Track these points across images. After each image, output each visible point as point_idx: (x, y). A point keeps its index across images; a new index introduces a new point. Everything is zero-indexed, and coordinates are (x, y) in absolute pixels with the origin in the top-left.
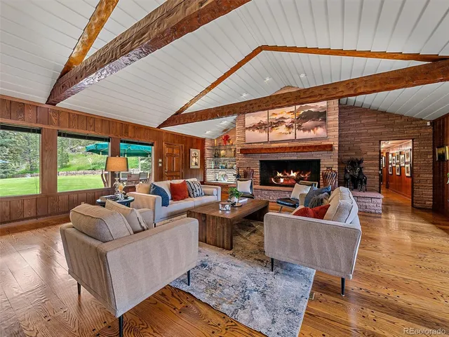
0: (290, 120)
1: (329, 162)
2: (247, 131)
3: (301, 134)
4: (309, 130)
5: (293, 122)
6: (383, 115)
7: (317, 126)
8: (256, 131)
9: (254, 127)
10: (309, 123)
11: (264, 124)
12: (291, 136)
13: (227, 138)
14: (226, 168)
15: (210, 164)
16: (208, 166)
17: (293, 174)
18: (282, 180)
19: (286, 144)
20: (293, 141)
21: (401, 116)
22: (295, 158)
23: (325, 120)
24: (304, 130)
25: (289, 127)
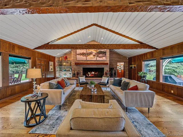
0: (94, 53)
1: (107, 69)
2: (77, 55)
3: (98, 59)
4: (101, 58)
5: (95, 54)
6: (118, 55)
7: (103, 56)
8: (81, 56)
9: (80, 54)
10: (101, 55)
11: (84, 53)
12: (95, 59)
13: (66, 58)
14: (66, 71)
15: (57, 69)
16: (57, 70)
17: (93, 73)
18: (90, 75)
19: (93, 62)
20: (95, 61)
21: (122, 56)
22: (96, 67)
23: (106, 54)
24: (99, 57)
25: (94, 56)
